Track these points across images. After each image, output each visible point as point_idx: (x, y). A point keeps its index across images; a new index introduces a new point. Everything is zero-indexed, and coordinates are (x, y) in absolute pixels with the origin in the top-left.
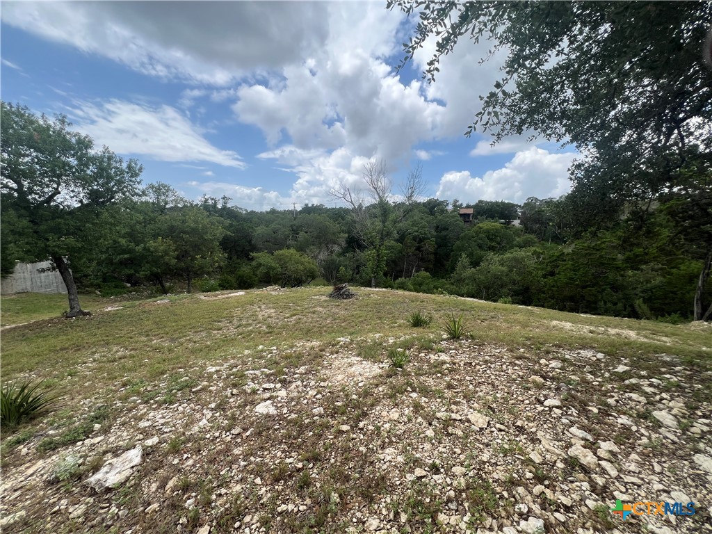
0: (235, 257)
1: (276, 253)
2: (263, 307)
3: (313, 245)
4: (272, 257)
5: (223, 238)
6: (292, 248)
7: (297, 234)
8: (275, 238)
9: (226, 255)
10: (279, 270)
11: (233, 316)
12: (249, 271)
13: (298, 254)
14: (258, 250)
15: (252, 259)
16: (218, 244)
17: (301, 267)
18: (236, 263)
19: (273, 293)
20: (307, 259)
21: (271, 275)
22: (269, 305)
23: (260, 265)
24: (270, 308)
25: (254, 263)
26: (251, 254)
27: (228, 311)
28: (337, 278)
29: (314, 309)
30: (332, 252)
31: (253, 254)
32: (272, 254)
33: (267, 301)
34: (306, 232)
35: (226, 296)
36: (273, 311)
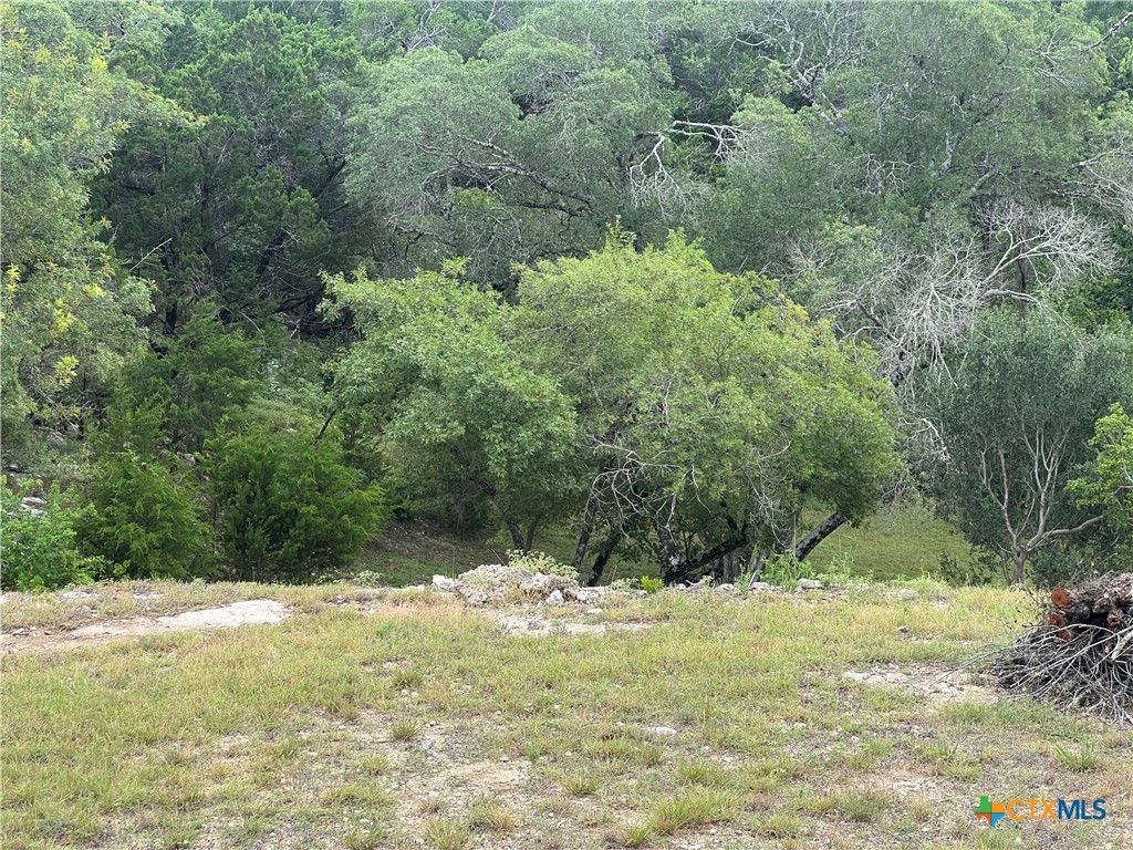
0: (204, 312)
1: (539, 279)
2: (432, 738)
3: (857, 211)
4: (505, 315)
5: (120, 153)
6: (676, 238)
7: (722, 113)
8: (529, 153)
9: (142, 291)
10: (565, 424)
11: (193, 803)
12: (312, 424)
13: (726, 291)
14: (391, 257)
15: (346, 327)
16: (80, 197)
17: (746, 408)
18: (214, 362)
19: (515, 622)
20: (797, 341)
21: (497, 470)
22: (484, 727)
23: (407, 377)
24: (485, 749)
25: (357, 365)
26: (336, 283)
27: (158, 753)
28: (1064, 511)
29: (860, 785)
30: (1023, 278)
31: (353, 290)
32: (507, 288)
33: (462, 692)
34: (796, 101)
35: (142, 628)
36: (511, 773)
